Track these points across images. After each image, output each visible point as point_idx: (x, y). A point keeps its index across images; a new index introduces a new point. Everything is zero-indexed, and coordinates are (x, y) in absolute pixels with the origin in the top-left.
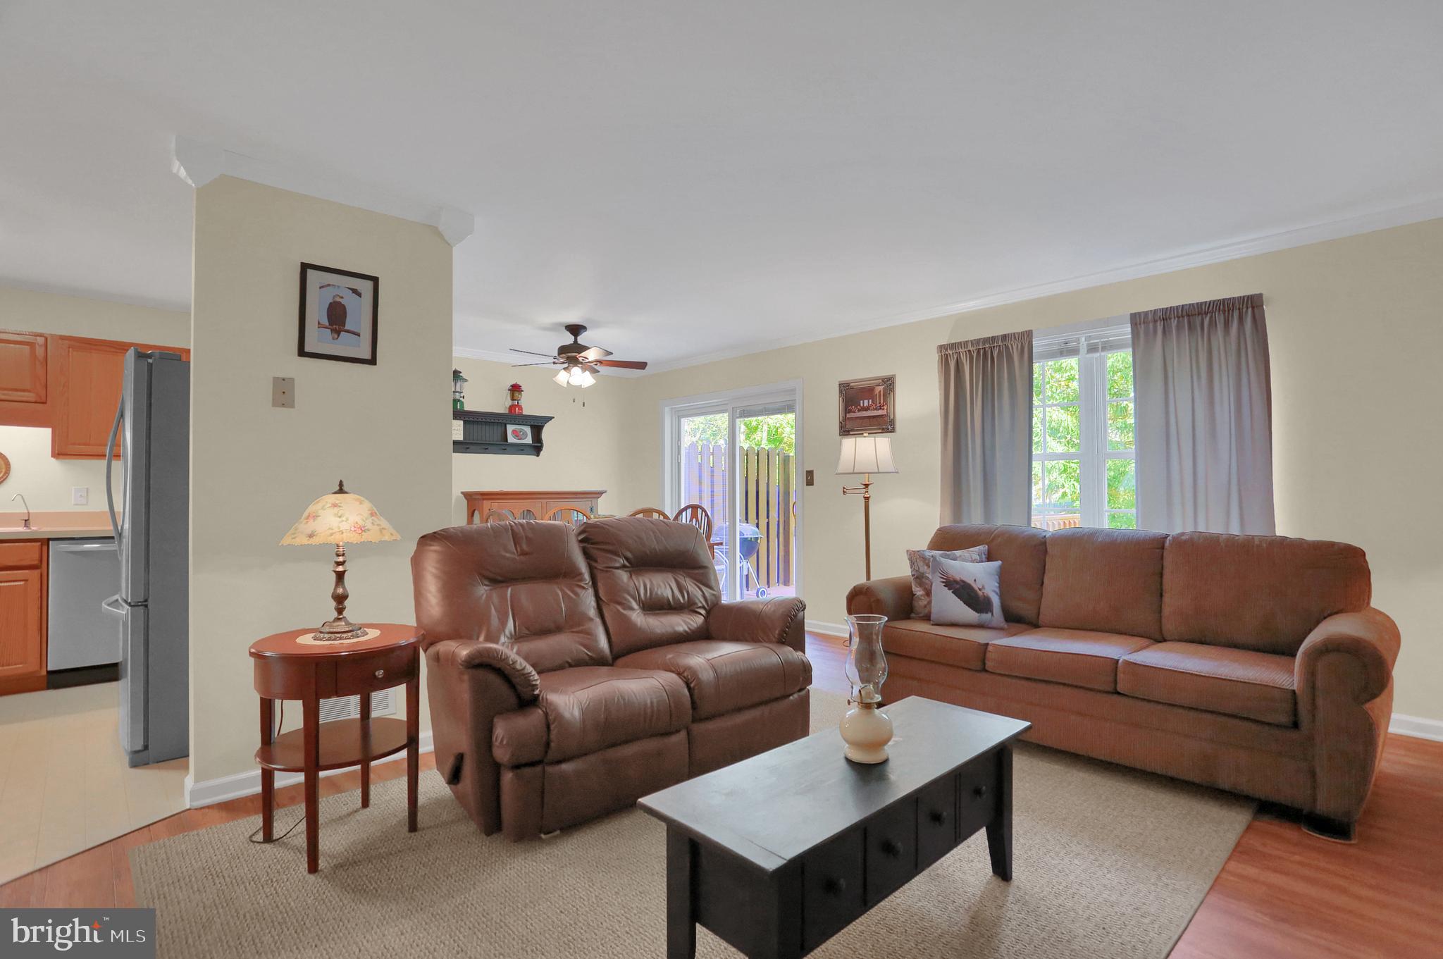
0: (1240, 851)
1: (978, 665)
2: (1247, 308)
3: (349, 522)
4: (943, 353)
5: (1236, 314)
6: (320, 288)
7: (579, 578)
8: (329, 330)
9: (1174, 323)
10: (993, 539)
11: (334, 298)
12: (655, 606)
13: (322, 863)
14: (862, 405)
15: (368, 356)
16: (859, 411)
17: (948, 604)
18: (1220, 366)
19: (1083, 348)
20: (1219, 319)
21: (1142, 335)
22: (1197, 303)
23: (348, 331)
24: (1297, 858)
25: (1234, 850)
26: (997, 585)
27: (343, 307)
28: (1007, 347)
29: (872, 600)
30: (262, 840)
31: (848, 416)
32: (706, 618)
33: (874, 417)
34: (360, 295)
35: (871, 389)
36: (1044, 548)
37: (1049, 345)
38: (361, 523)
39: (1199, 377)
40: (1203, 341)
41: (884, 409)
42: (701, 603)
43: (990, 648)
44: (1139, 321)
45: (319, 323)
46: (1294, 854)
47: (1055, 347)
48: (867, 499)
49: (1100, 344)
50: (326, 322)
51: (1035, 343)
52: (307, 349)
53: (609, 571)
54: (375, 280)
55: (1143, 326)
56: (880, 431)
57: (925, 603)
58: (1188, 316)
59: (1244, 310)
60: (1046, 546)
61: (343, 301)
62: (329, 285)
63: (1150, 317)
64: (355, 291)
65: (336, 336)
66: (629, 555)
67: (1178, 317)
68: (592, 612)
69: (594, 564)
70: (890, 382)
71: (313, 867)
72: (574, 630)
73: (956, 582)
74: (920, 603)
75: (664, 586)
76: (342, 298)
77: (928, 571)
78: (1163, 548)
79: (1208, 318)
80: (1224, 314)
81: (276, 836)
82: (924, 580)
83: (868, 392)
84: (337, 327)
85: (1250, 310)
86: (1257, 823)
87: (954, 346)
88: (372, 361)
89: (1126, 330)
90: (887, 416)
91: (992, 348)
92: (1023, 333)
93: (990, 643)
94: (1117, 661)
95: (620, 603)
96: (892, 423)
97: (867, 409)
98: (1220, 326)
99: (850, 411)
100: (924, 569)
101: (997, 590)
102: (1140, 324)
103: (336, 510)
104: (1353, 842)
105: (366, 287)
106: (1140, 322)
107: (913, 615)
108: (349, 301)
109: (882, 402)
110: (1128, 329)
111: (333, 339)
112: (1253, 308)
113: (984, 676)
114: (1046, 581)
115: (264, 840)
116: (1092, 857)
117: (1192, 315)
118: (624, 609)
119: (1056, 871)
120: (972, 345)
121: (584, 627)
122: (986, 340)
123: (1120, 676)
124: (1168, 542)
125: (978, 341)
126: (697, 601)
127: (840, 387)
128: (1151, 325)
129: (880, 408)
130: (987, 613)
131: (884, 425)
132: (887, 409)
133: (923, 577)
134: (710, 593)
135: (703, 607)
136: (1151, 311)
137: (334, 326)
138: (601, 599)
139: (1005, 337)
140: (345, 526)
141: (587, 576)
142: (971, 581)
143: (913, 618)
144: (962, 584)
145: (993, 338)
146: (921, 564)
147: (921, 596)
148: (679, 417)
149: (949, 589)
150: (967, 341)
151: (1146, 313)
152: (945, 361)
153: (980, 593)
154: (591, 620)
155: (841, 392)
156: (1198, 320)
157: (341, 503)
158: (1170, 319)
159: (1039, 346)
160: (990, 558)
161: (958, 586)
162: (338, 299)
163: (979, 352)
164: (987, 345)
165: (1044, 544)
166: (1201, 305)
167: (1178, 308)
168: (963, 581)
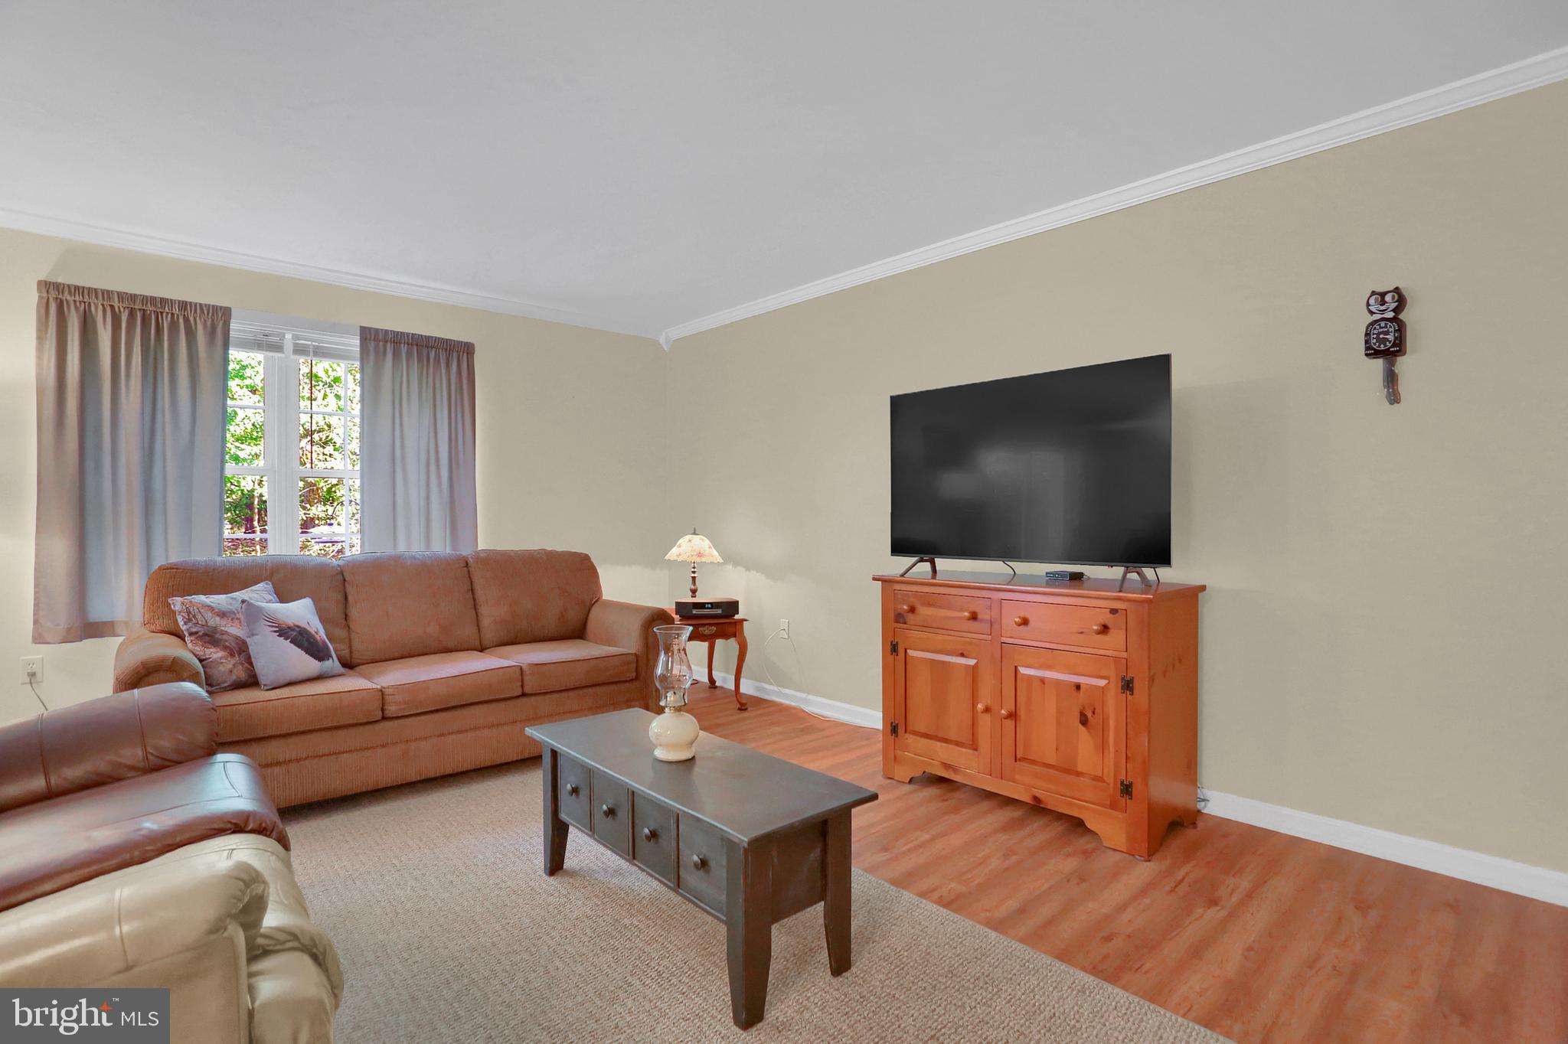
2: (463, 352)
5: (455, 356)
9: (404, 349)
17: (286, 660)
18: (442, 399)
19: (286, 347)
20: (442, 354)
21: (371, 352)
26: (323, 625)
28: (186, 320)
36: (342, 578)
37: (245, 331)
40: (429, 374)
44: (369, 337)
47: (250, 337)
49: (311, 347)
51: (233, 326)
55: (372, 342)
57: (230, 666)
58: (417, 345)
59: (461, 353)
60: (343, 575)
63: (381, 336)
67: (408, 344)
74: (221, 668)
77: (225, 623)
78: (468, 566)
79: (433, 352)
80: (446, 352)
82: (219, 637)
85: (465, 355)
89: (354, 343)
91: (159, 312)
92: (215, 308)
93: (384, 685)
94: (519, 666)
98: (442, 366)
100: (214, 623)
102: (370, 340)
106: (371, 338)
110: (357, 342)
112: (467, 353)
117: (420, 345)
122: (149, 300)
123: (527, 679)
124: (471, 561)
128: (381, 343)
130: (328, 659)
133: (216, 633)
139: (183, 305)
142: (304, 625)
144: (298, 629)
145: (163, 301)
147: (221, 658)
149: (286, 639)
150: (109, 292)
151: (377, 330)
152: (57, 307)
153: (317, 637)
156: (425, 351)
158: (400, 343)
159: (240, 331)
160: (302, 594)
161: (294, 633)
163: (132, 313)
164: (150, 308)
165: (342, 573)
166: (428, 338)
167: (408, 334)
168: (298, 627)
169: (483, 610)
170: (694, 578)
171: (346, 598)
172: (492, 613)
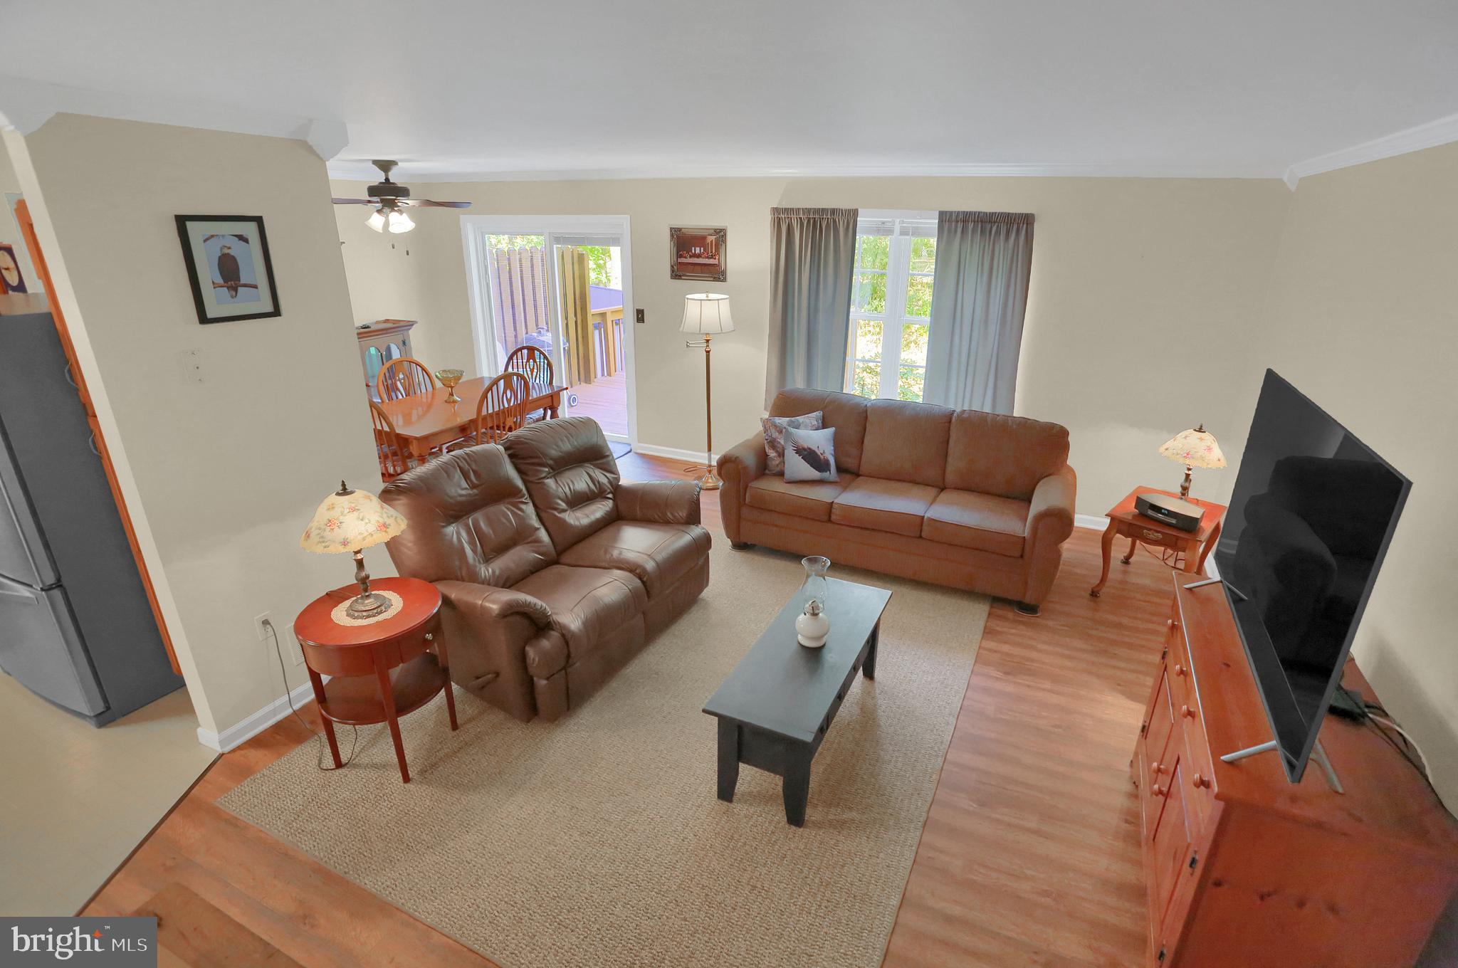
0: (988, 632)
1: (826, 518)
2: (1023, 223)
3: (372, 522)
4: (776, 216)
5: (1015, 226)
6: (205, 241)
7: (519, 495)
8: (226, 289)
9: (971, 226)
10: (826, 406)
11: (221, 249)
12: (579, 500)
13: (412, 773)
14: (693, 252)
15: (269, 308)
16: (691, 257)
17: (798, 467)
18: (998, 266)
19: (897, 229)
20: (1003, 229)
21: (946, 232)
22: (990, 213)
23: (245, 286)
24: (1013, 631)
25: (984, 632)
26: (833, 448)
27: (233, 259)
28: (834, 221)
29: (740, 467)
30: (334, 767)
31: (680, 260)
32: (614, 499)
33: (705, 265)
34: (246, 241)
35: (704, 238)
36: (865, 417)
37: (867, 223)
38: (381, 520)
39: (982, 272)
40: (989, 244)
41: (715, 259)
42: (609, 488)
43: (834, 506)
44: (947, 220)
45: (213, 282)
46: (1013, 629)
47: (870, 226)
48: (708, 352)
49: (910, 229)
50: (220, 281)
51: (859, 220)
52: (210, 315)
53: (541, 483)
54: (259, 220)
55: (947, 223)
56: (712, 279)
57: (777, 462)
58: (982, 221)
59: (1021, 225)
60: (867, 414)
61: (232, 252)
62: (212, 236)
63: (961, 216)
64: (241, 238)
65: (234, 293)
66: (550, 462)
67: (974, 222)
68: (535, 522)
69: (527, 478)
70: (722, 233)
71: (406, 779)
72: (526, 541)
73: (804, 449)
74: (774, 463)
75: (580, 481)
76: (229, 248)
77: (779, 437)
78: (950, 422)
79: (995, 226)
80: (1007, 225)
81: (344, 759)
82: (776, 444)
83: (700, 240)
84: (232, 283)
85: (1025, 226)
86: (994, 610)
87: (787, 211)
88: (276, 312)
90: (719, 265)
91: (821, 219)
92: (849, 210)
93: (836, 501)
94: (924, 517)
95: (556, 509)
96: (724, 273)
97: (699, 256)
98: (1002, 237)
99: (681, 256)
100: (775, 435)
101: (833, 453)
102: (945, 222)
103: (356, 514)
104: (1038, 615)
105: (250, 230)
107: (767, 472)
108: (237, 249)
109: (714, 252)
110: (936, 223)
111: (232, 297)
112: (1027, 224)
113: (829, 525)
114: (866, 441)
115: (336, 766)
116: (913, 653)
117: (985, 222)
118: (560, 513)
119: (896, 667)
120: (804, 214)
121: (533, 537)
122: (817, 211)
123: (925, 528)
124: (954, 418)
125: (809, 210)
126: (606, 488)
127: (671, 231)
128: (953, 224)
129: (712, 257)
130: (826, 472)
131: (716, 274)
132: (719, 259)
133: (775, 441)
134: (613, 478)
135: (611, 492)
136: (955, 212)
137: (229, 283)
138: (540, 509)
139: (833, 211)
140: (372, 528)
141: (524, 490)
142: (814, 448)
143: (768, 475)
145: (823, 210)
146: (773, 431)
147: (775, 457)
148: (482, 233)
149: (799, 456)
150: (798, 209)
151: (952, 213)
152: (777, 223)
153: (822, 457)
154: (538, 529)
155: (672, 236)
156: (988, 226)
157: (356, 506)
158: (968, 222)
159: (862, 223)
160: (824, 426)
161: (806, 453)
162: (226, 251)
163: (809, 221)
164: (817, 216)
165: (866, 411)
166: (992, 214)
167: (975, 213)
168: (810, 449)
169: (950, 459)
170: (1188, 475)
171: (865, 430)
172: (955, 464)
